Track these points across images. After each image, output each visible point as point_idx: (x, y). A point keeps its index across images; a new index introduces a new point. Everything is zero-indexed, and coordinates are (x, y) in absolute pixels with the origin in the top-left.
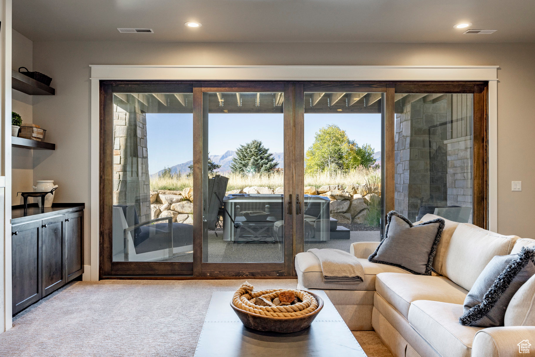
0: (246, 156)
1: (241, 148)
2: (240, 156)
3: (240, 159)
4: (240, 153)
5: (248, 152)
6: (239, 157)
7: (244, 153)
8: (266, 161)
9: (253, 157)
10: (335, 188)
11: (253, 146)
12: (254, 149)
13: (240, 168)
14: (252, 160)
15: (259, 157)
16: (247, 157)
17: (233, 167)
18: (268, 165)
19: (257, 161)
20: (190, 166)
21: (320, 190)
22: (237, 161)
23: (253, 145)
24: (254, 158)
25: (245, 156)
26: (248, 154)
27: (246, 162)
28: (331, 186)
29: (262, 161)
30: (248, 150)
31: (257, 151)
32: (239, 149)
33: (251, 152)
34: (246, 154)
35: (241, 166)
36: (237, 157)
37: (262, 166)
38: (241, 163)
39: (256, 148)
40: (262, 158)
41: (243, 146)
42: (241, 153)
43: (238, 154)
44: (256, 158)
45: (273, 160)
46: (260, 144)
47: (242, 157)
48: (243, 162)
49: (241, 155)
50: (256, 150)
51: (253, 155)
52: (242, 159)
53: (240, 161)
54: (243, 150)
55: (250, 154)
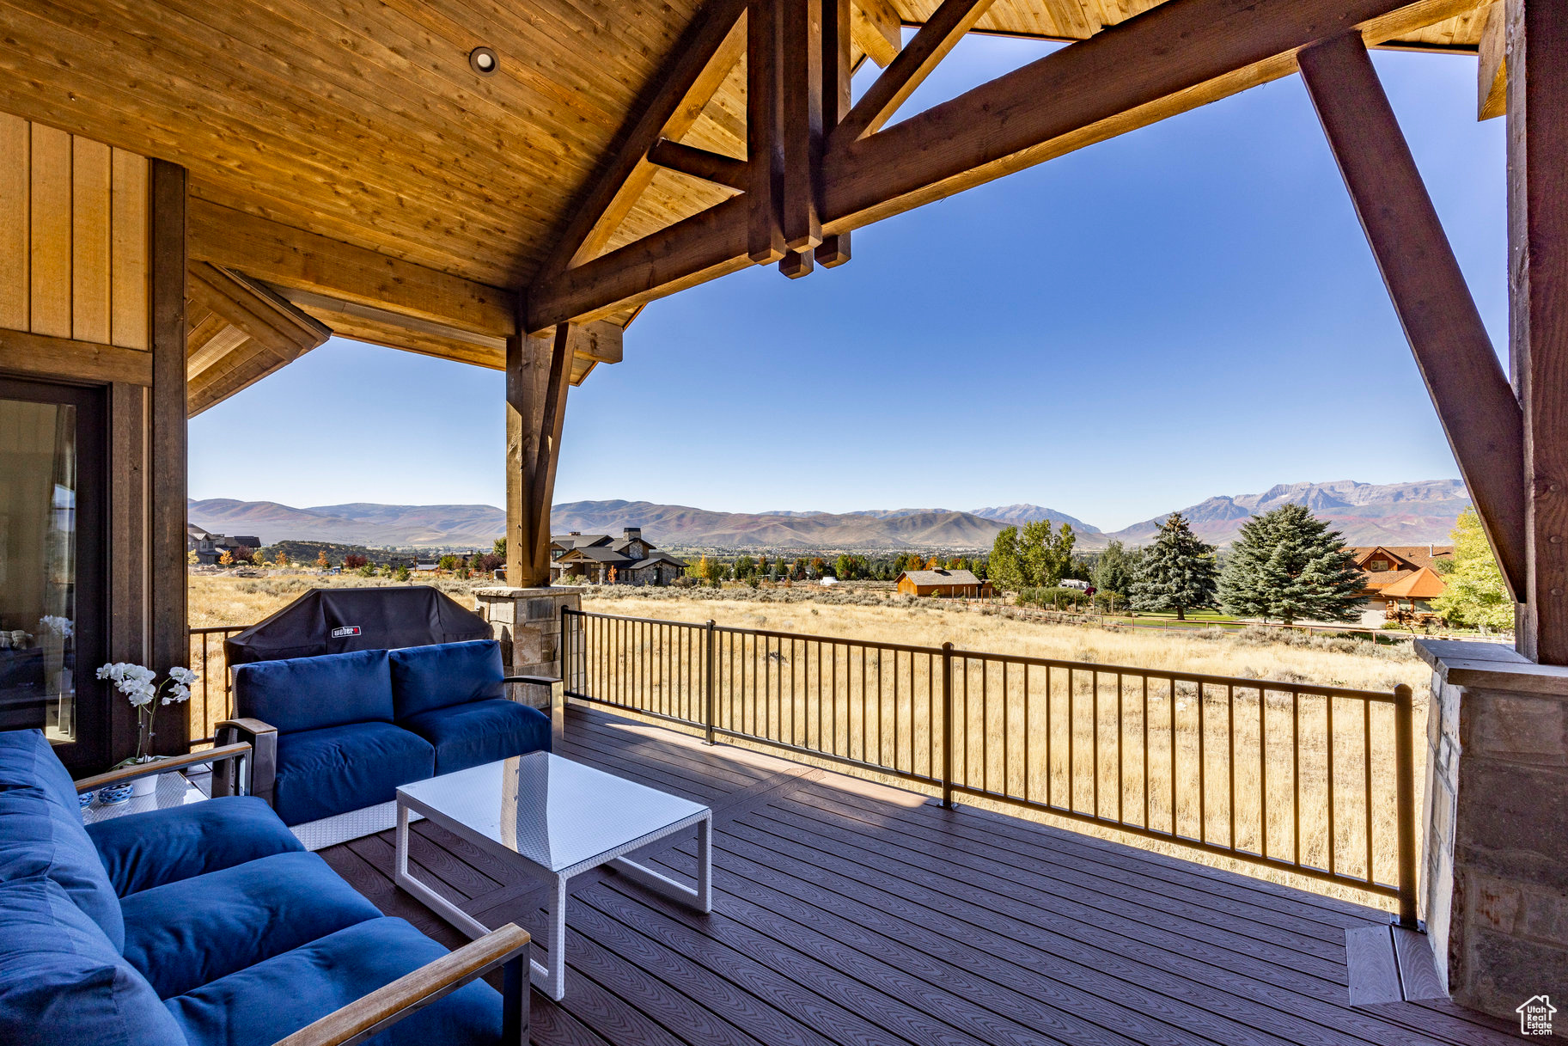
0: (1265, 539)
1: (1253, 521)
2: (1250, 538)
3: (1249, 545)
4: (1249, 532)
5: (1270, 530)
6: (1246, 541)
7: (1261, 532)
8: (1320, 550)
9: (1284, 541)
11: (1283, 517)
12: (1285, 524)
13: (1250, 564)
14: (1279, 548)
15: (1299, 541)
16: (1266, 541)
18: (1325, 560)
19: (1294, 549)
23: (1285, 515)
24: (1284, 544)
25: (1262, 538)
26: (1270, 534)
27: (1263, 551)
29: (1307, 551)
30: (1270, 526)
31: (1294, 529)
32: (1247, 524)
33: (1278, 530)
34: (1264, 535)
35: (1249, 559)
36: (1241, 539)
37: (1308, 561)
38: (1252, 554)
39: (1292, 522)
40: (1308, 544)
41: (1257, 518)
42: (1253, 532)
43: (1244, 533)
44: (1292, 544)
45: (1339, 546)
46: (1304, 513)
47: (1254, 539)
48: (1257, 552)
49: (1252, 536)
50: (1291, 527)
51: (1282, 537)
52: (1256, 546)
53: (1250, 550)
54: (1258, 527)
55: (1275, 535)
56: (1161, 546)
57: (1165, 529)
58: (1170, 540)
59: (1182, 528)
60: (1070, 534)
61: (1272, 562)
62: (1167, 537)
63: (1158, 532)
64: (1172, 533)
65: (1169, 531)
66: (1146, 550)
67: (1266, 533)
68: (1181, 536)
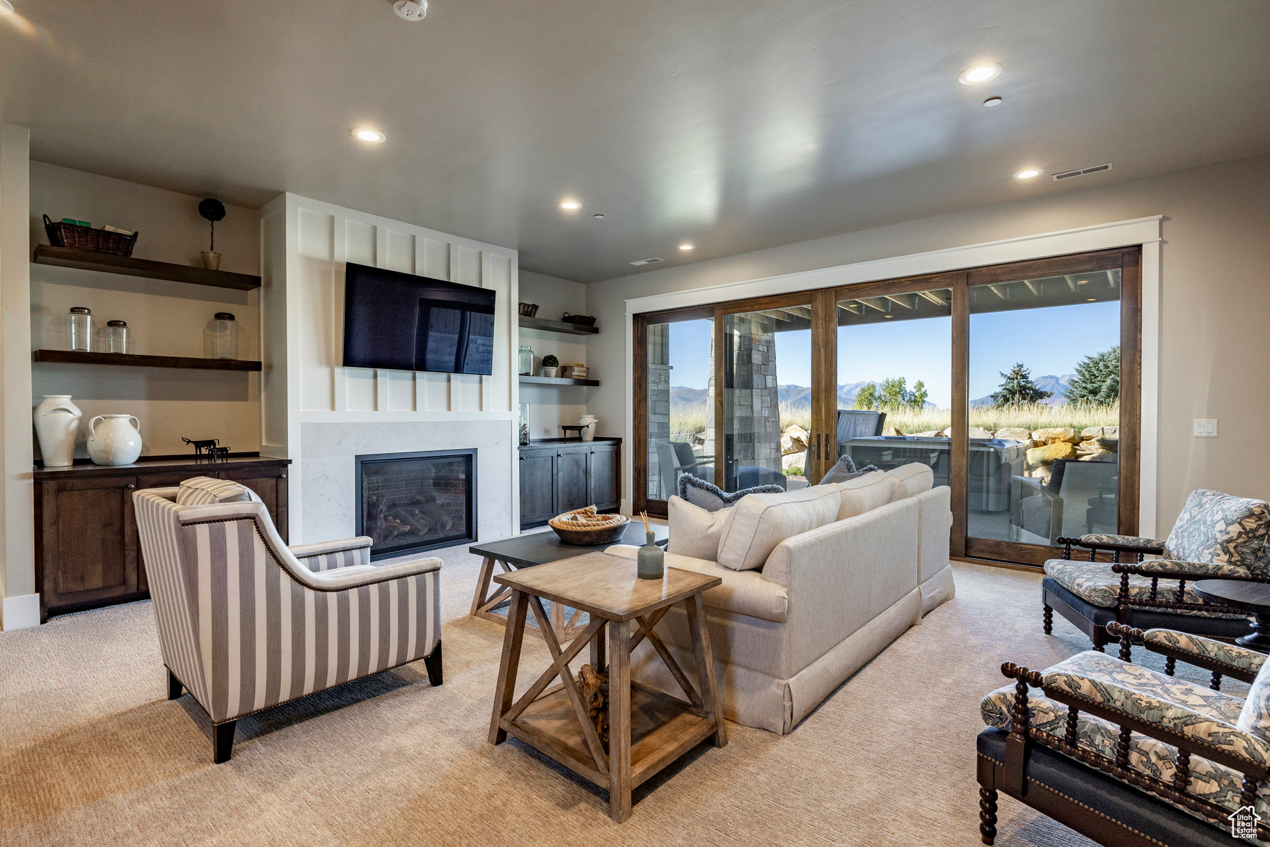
0: (1097, 375)
1: (1087, 361)
2: (1084, 375)
3: (1083, 382)
4: (1084, 370)
5: (1101, 368)
6: (1080, 377)
7: (1093, 370)
9: (1113, 376)
10: (1115, 431)
11: (1112, 357)
12: (1114, 362)
13: (1083, 396)
14: (1109, 382)
16: (1098, 377)
17: (1068, 394)
20: (992, 393)
21: (1084, 433)
22: (1076, 384)
23: (1113, 355)
24: (1113, 379)
25: (1094, 375)
26: (1101, 371)
27: (1095, 385)
28: (1106, 428)
30: (1101, 364)
32: (1082, 364)
33: (1107, 367)
34: (1095, 372)
35: (1085, 392)
36: (1077, 377)
38: (1085, 388)
41: (1090, 358)
42: (1086, 370)
43: (1079, 372)
47: (1088, 376)
48: (1089, 386)
49: (1086, 373)
51: (1111, 372)
52: (1088, 381)
53: (1084, 385)
54: (1091, 365)
55: (1105, 371)
56: (1006, 392)
57: (1009, 378)
58: (1013, 387)
59: (1024, 377)
60: (923, 390)
61: (1102, 393)
62: (1011, 385)
63: (1003, 381)
64: (1015, 381)
65: (1013, 379)
66: (992, 396)
67: (1098, 370)
68: (1023, 383)
